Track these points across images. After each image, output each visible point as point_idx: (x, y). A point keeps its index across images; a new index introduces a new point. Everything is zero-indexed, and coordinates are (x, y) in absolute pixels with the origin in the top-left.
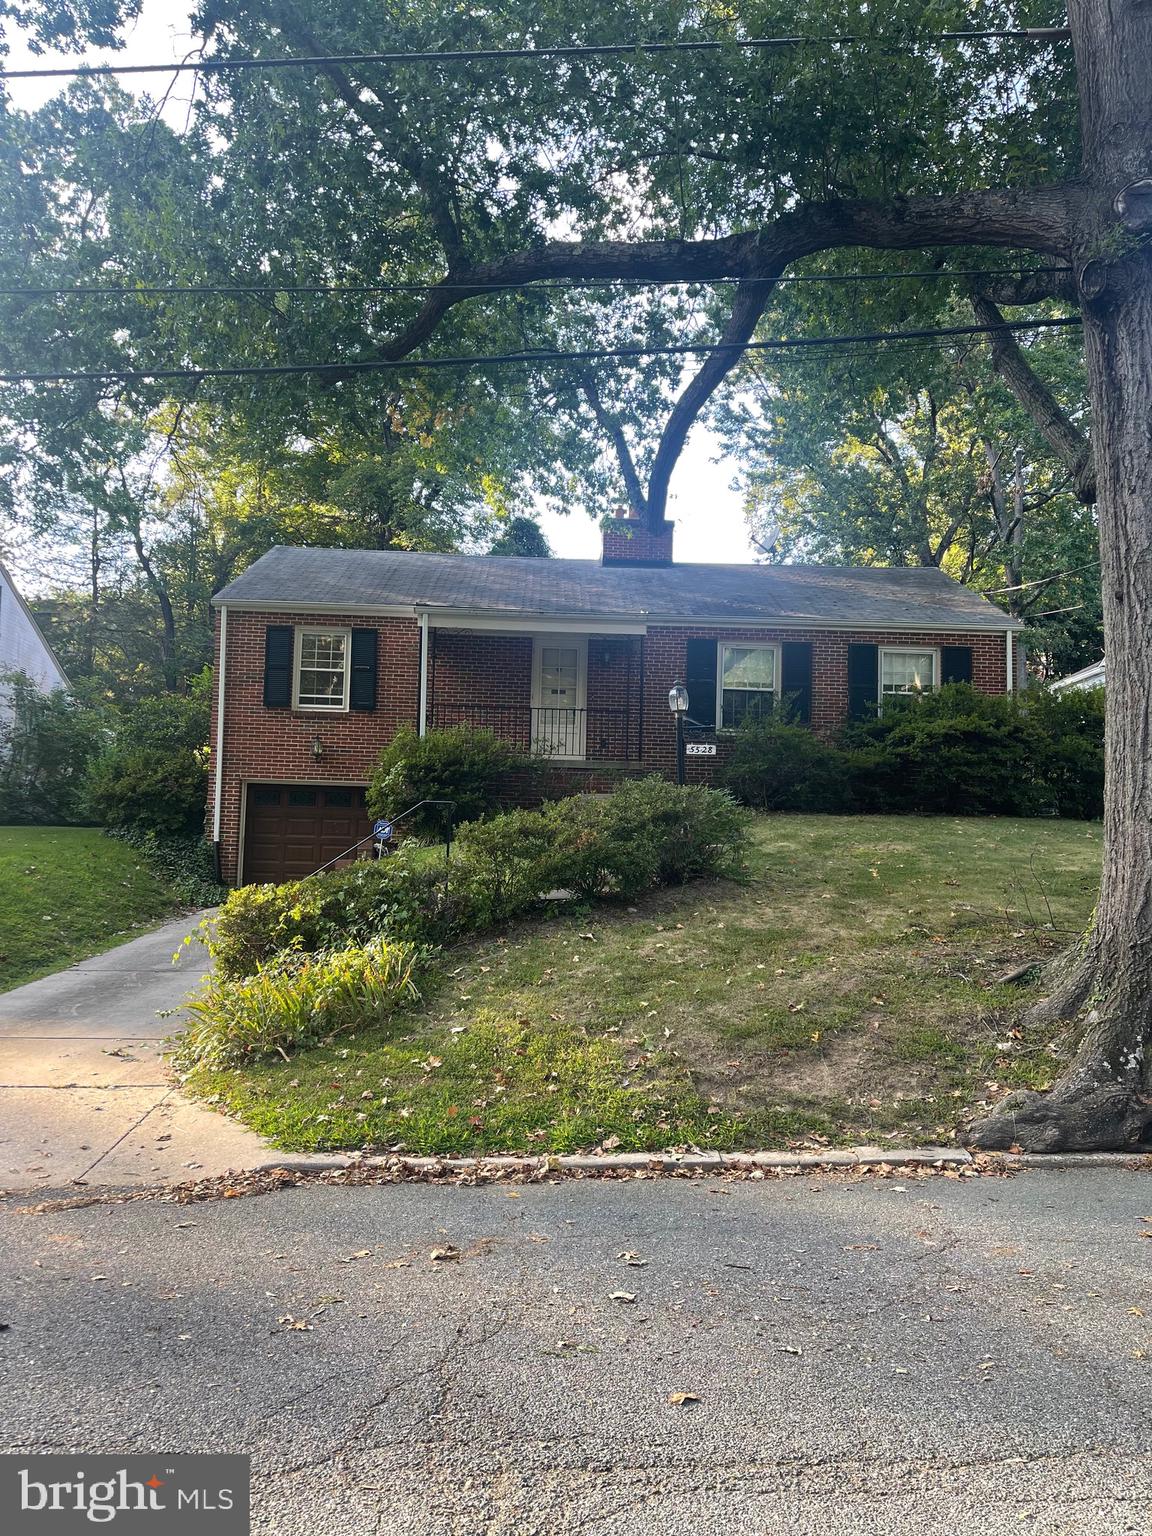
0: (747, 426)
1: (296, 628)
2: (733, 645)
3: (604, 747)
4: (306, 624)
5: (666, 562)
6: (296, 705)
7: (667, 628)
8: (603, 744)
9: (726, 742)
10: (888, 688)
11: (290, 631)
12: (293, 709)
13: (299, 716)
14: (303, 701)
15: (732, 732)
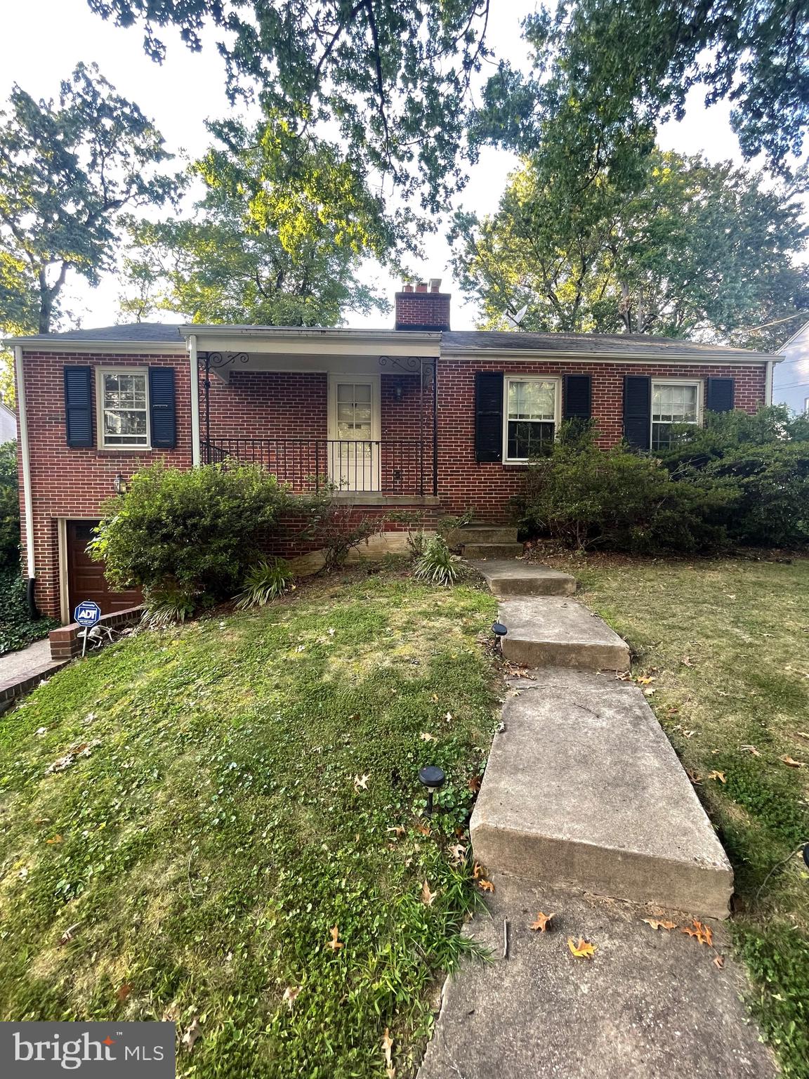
0: (477, 288)
1: (97, 369)
2: (516, 378)
3: (398, 478)
4: (104, 364)
5: (445, 328)
6: (101, 445)
7: (456, 362)
8: (398, 475)
9: (512, 471)
10: (656, 417)
11: (89, 373)
12: (99, 448)
13: (104, 455)
14: (109, 440)
15: (518, 461)
